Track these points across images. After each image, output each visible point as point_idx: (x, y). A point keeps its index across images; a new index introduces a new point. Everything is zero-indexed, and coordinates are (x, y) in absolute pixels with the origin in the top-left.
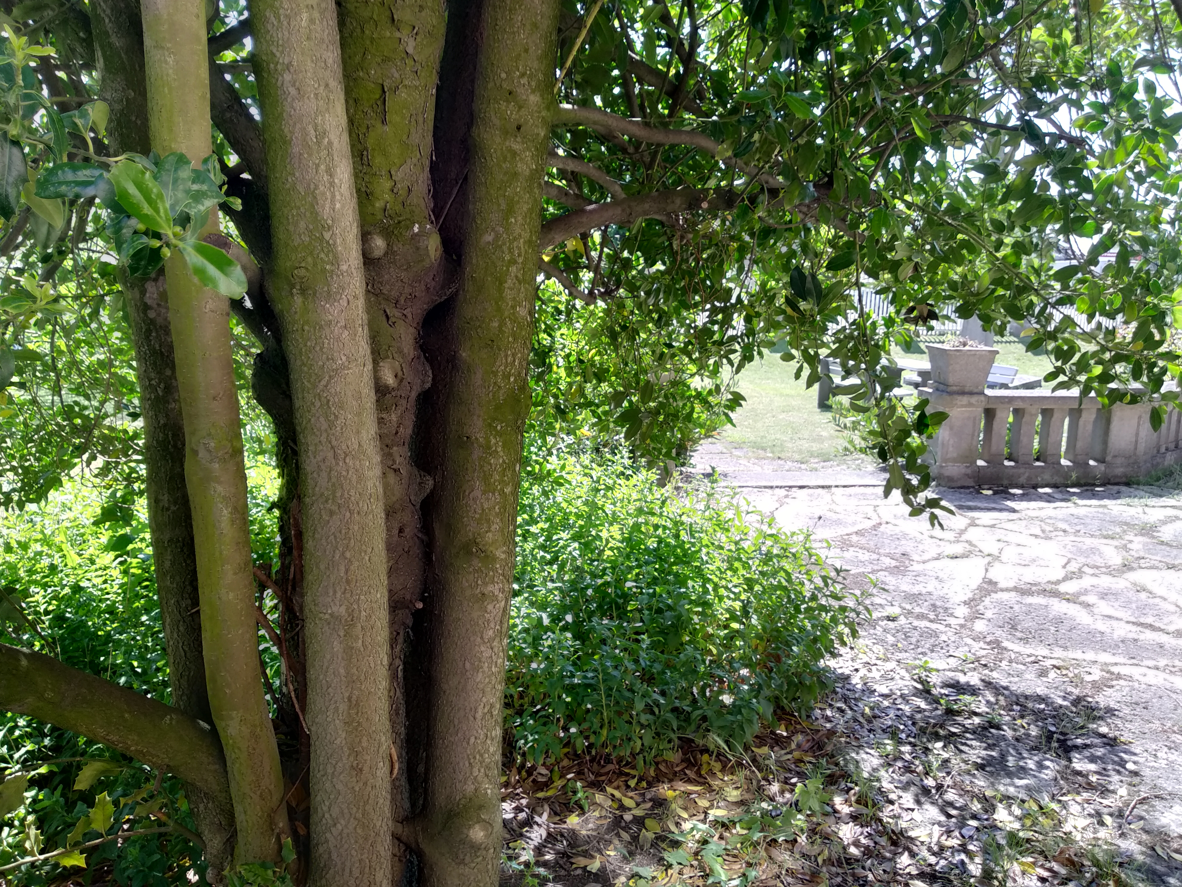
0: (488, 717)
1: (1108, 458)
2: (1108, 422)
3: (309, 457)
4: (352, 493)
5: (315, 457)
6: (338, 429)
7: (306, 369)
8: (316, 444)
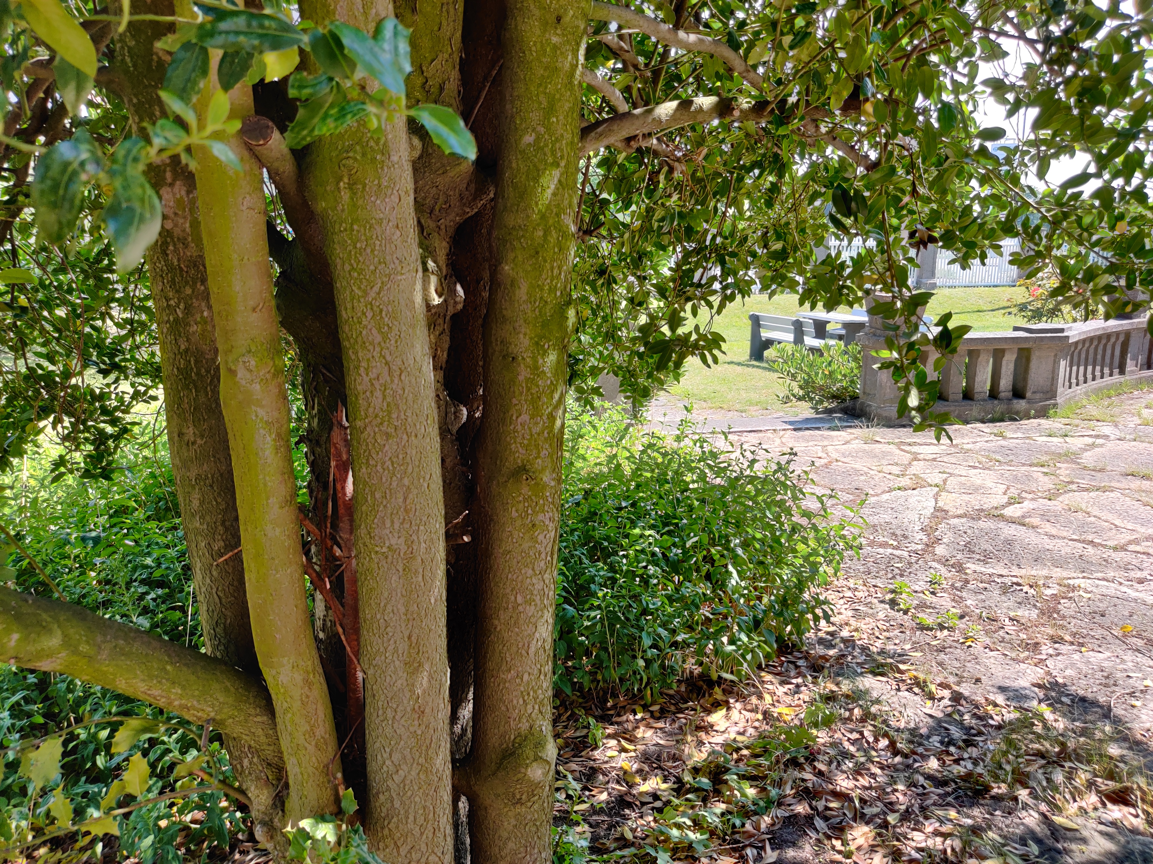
0: (541, 651)
1: (1028, 394)
2: (1028, 360)
3: (360, 375)
4: (409, 414)
5: (367, 375)
6: (393, 342)
7: (356, 274)
8: (368, 360)
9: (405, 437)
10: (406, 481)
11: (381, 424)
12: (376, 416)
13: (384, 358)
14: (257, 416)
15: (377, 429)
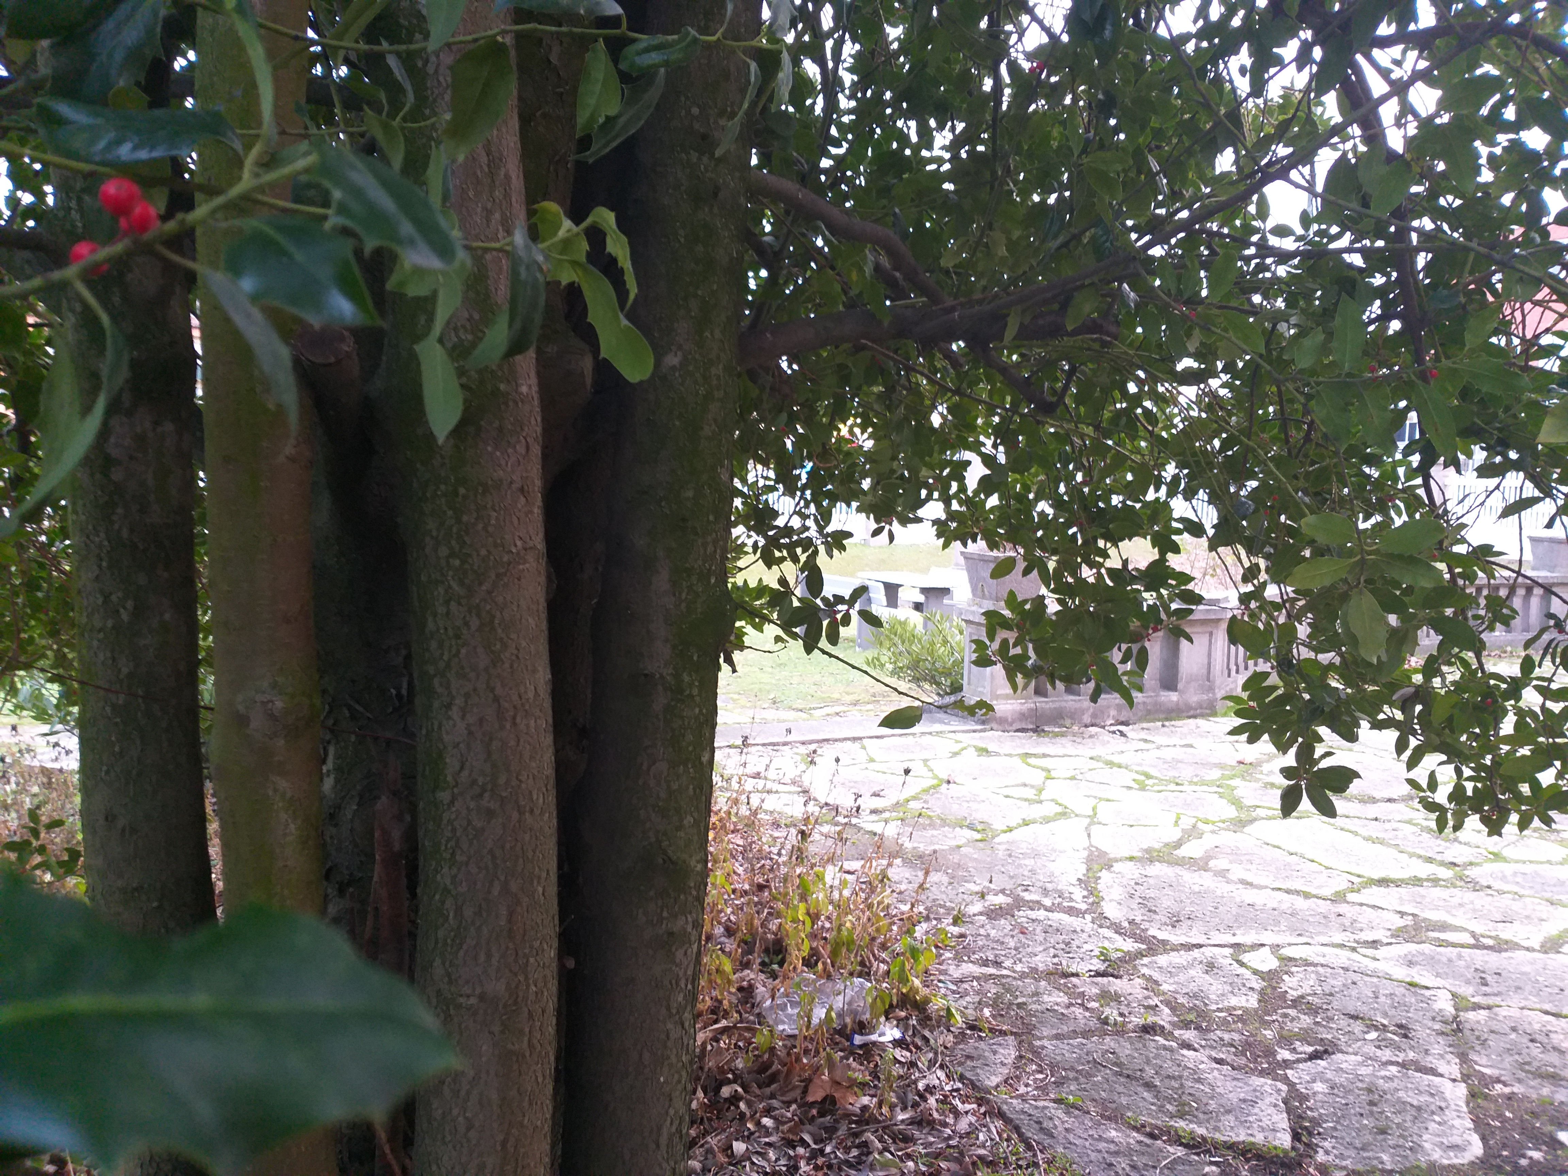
3: (450, 718)
4: (523, 778)
5: (463, 718)
6: (507, 665)
7: (457, 563)
8: (467, 696)
9: (515, 815)
10: (514, 886)
11: (480, 796)
12: (474, 782)
13: (492, 690)
14: (275, 790)
15: (472, 805)
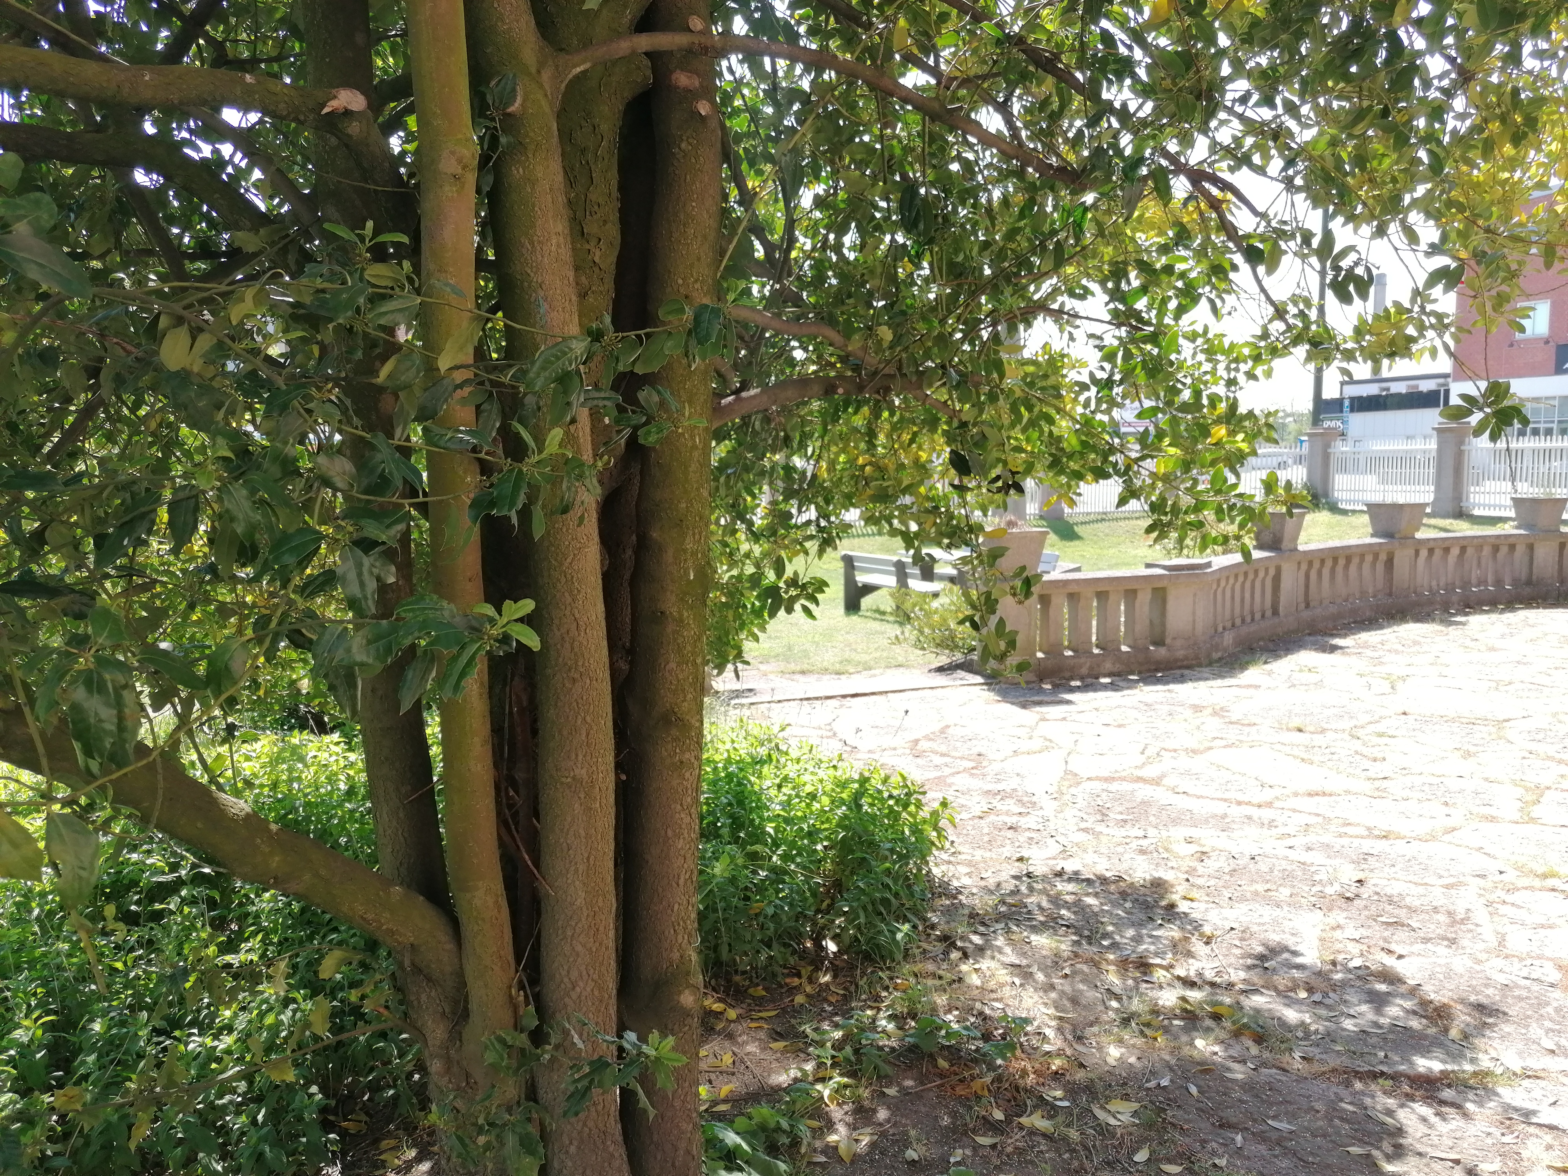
1: (1168, 641)
2: (1164, 601)
4: (592, 662)
6: (581, 602)
7: (553, 549)
9: (588, 682)
13: (574, 615)
15: (564, 677)
